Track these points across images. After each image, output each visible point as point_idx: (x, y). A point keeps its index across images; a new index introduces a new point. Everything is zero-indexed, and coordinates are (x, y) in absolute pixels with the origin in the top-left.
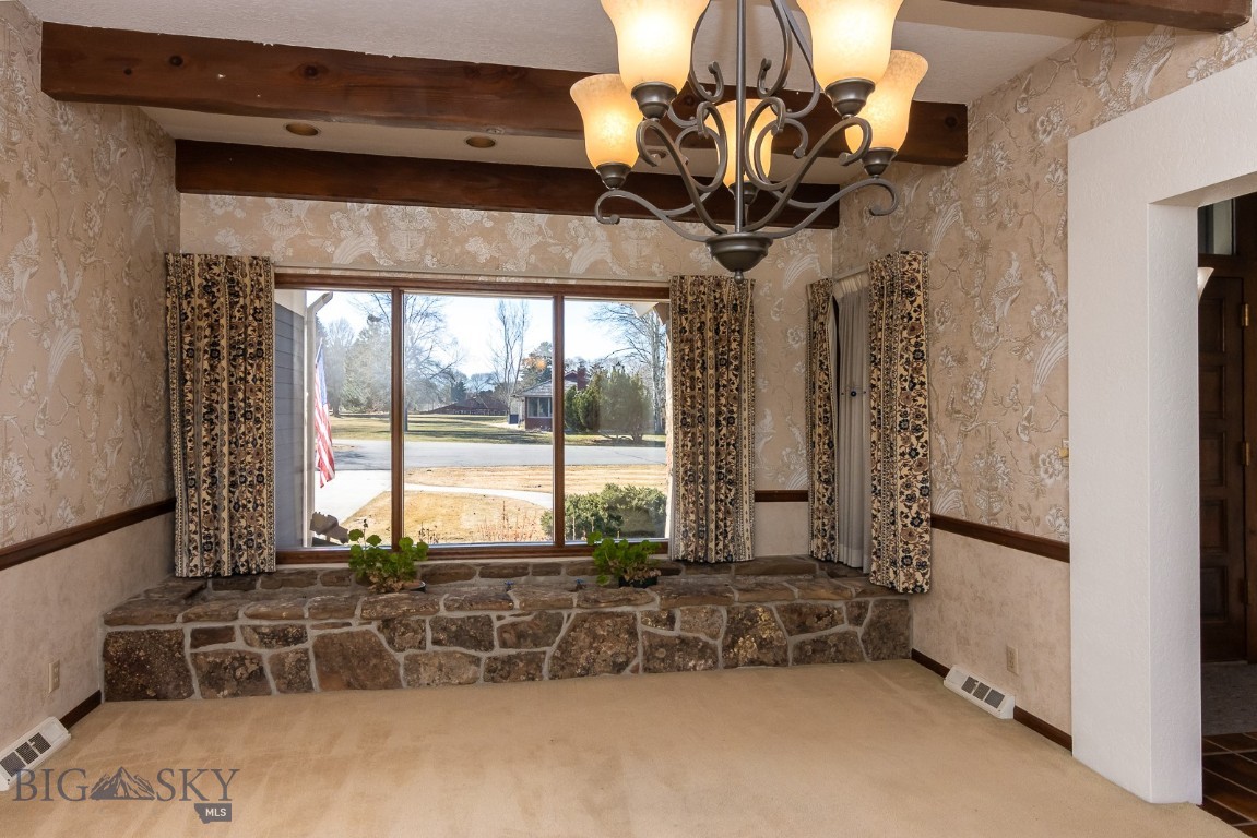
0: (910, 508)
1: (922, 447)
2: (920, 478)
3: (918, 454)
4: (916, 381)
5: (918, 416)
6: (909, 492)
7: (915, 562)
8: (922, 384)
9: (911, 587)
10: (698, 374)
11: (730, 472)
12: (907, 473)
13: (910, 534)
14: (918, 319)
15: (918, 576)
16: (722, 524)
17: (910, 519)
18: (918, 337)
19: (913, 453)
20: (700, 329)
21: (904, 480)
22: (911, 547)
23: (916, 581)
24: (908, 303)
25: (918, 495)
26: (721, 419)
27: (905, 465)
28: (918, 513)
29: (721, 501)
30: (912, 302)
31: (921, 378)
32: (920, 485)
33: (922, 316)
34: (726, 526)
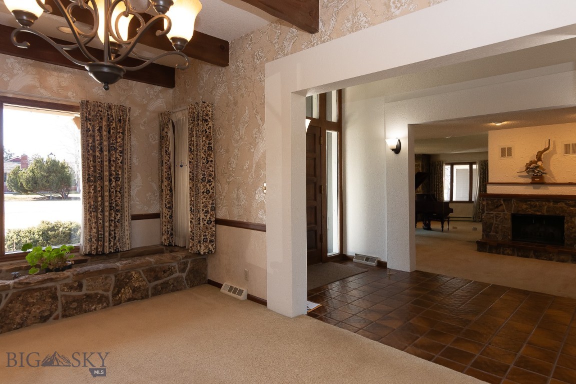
0: (206, 216)
1: (212, 189)
2: (210, 203)
3: (210, 192)
4: (209, 160)
5: (210, 176)
6: (206, 209)
7: (208, 241)
8: (211, 161)
9: (207, 251)
10: (98, 154)
11: (117, 205)
12: (205, 201)
13: (207, 228)
14: (210, 132)
15: (210, 246)
16: (113, 233)
17: (206, 222)
18: (209, 140)
19: (208, 192)
20: (98, 130)
21: (204, 204)
22: (207, 234)
23: (209, 248)
24: (205, 125)
25: (210, 210)
26: (112, 178)
27: (204, 197)
28: (210, 218)
29: (112, 220)
30: (207, 125)
31: (211, 159)
32: (211, 206)
33: (211, 131)
34: (115, 233)
